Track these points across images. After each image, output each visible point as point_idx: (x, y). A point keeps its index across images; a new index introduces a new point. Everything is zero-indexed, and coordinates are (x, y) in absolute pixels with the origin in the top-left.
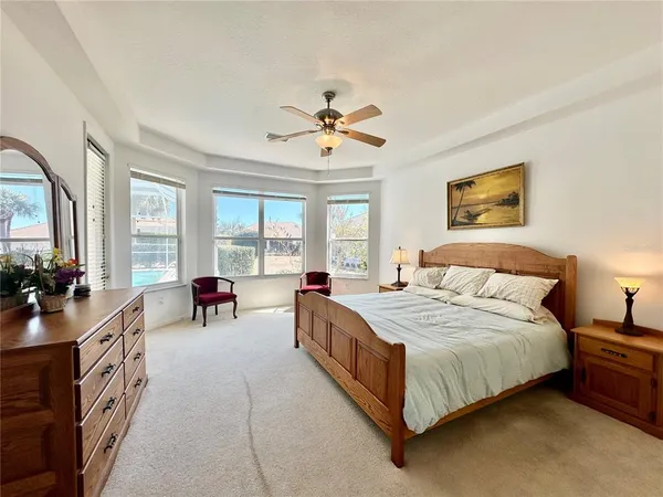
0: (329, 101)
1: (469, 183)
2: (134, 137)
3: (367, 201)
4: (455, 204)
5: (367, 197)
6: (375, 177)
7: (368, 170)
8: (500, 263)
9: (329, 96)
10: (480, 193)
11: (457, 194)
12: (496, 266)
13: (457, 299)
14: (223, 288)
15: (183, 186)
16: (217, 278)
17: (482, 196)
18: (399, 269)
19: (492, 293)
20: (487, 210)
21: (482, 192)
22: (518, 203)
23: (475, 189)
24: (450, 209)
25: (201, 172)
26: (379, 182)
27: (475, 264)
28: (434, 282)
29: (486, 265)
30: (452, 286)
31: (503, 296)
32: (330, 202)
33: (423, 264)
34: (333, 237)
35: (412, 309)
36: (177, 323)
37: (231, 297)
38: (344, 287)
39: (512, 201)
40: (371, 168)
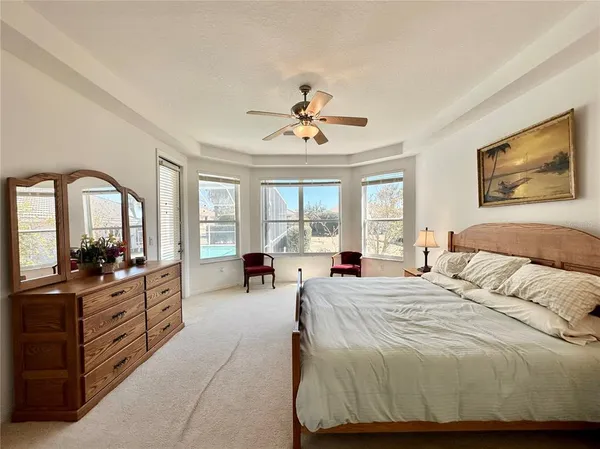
0: (305, 94)
1: (502, 147)
2: (196, 152)
3: (400, 179)
4: (488, 175)
5: (400, 175)
6: (406, 153)
7: (397, 148)
8: (540, 251)
9: (305, 89)
10: (516, 159)
11: (489, 163)
12: (534, 254)
13: (474, 293)
14: (267, 263)
15: (238, 182)
16: (263, 254)
17: (519, 162)
18: (426, 253)
19: (512, 291)
20: (527, 180)
21: (519, 158)
22: (568, 167)
23: (510, 153)
24: (482, 181)
25: (252, 169)
26: (413, 157)
27: (508, 251)
28: (454, 270)
29: (521, 253)
30: (471, 277)
31: (527, 296)
32: (365, 184)
33: (453, 248)
34: (369, 217)
35: (401, 299)
36: (231, 288)
37: (271, 271)
38: (379, 268)
39: (560, 164)
40: (400, 145)
